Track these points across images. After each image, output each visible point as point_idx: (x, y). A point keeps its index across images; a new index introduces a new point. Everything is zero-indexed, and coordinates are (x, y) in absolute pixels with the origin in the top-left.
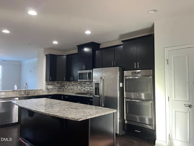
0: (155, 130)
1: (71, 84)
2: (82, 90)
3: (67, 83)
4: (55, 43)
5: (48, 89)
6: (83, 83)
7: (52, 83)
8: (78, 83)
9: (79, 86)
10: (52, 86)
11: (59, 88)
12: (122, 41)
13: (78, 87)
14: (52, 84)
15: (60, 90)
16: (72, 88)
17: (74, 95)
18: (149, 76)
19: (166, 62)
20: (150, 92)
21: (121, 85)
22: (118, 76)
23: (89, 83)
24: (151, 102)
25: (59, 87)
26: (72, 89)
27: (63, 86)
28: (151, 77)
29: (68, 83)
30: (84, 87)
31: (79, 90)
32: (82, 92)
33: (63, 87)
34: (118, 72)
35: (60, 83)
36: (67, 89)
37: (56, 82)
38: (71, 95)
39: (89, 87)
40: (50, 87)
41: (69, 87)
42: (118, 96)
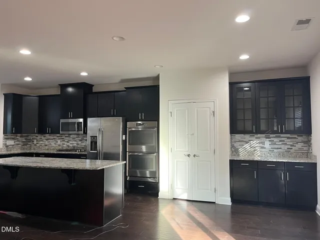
0: (158, 183)
1: (46, 138)
2: (64, 146)
3: (36, 136)
4: (28, 79)
5: (7, 146)
6: (66, 137)
7: (13, 137)
8: (58, 137)
9: (59, 141)
10: (13, 141)
11: (24, 145)
12: (125, 88)
13: (57, 142)
14: (13, 139)
15: (26, 147)
16: (47, 143)
17: (55, 152)
18: (153, 128)
19: (170, 114)
20: (154, 144)
21: (124, 138)
22: (121, 127)
23: (76, 136)
24: (155, 154)
25: (24, 142)
26: (46, 145)
27: (30, 140)
28: (156, 129)
29: (39, 136)
30: (68, 142)
31: (59, 145)
32: (64, 149)
33: (30, 142)
34: (121, 123)
35: (25, 136)
36: (37, 145)
37: (18, 135)
38: (50, 154)
39: (76, 141)
40: (10, 142)
41: (42, 142)
42: (121, 150)
